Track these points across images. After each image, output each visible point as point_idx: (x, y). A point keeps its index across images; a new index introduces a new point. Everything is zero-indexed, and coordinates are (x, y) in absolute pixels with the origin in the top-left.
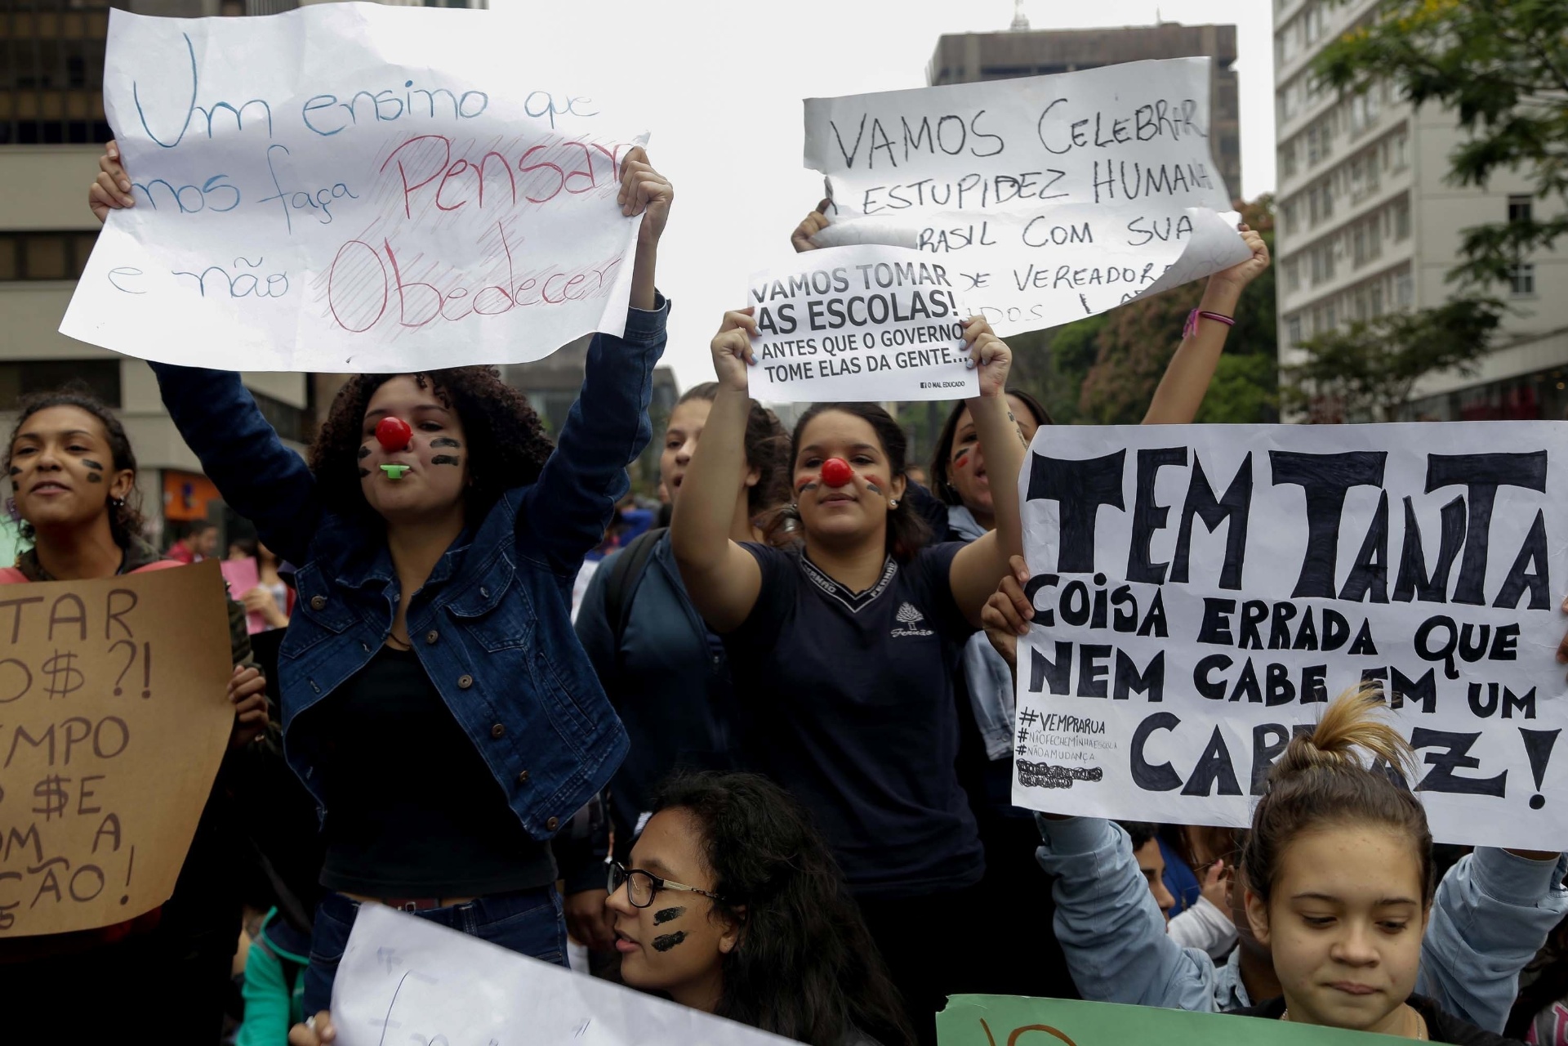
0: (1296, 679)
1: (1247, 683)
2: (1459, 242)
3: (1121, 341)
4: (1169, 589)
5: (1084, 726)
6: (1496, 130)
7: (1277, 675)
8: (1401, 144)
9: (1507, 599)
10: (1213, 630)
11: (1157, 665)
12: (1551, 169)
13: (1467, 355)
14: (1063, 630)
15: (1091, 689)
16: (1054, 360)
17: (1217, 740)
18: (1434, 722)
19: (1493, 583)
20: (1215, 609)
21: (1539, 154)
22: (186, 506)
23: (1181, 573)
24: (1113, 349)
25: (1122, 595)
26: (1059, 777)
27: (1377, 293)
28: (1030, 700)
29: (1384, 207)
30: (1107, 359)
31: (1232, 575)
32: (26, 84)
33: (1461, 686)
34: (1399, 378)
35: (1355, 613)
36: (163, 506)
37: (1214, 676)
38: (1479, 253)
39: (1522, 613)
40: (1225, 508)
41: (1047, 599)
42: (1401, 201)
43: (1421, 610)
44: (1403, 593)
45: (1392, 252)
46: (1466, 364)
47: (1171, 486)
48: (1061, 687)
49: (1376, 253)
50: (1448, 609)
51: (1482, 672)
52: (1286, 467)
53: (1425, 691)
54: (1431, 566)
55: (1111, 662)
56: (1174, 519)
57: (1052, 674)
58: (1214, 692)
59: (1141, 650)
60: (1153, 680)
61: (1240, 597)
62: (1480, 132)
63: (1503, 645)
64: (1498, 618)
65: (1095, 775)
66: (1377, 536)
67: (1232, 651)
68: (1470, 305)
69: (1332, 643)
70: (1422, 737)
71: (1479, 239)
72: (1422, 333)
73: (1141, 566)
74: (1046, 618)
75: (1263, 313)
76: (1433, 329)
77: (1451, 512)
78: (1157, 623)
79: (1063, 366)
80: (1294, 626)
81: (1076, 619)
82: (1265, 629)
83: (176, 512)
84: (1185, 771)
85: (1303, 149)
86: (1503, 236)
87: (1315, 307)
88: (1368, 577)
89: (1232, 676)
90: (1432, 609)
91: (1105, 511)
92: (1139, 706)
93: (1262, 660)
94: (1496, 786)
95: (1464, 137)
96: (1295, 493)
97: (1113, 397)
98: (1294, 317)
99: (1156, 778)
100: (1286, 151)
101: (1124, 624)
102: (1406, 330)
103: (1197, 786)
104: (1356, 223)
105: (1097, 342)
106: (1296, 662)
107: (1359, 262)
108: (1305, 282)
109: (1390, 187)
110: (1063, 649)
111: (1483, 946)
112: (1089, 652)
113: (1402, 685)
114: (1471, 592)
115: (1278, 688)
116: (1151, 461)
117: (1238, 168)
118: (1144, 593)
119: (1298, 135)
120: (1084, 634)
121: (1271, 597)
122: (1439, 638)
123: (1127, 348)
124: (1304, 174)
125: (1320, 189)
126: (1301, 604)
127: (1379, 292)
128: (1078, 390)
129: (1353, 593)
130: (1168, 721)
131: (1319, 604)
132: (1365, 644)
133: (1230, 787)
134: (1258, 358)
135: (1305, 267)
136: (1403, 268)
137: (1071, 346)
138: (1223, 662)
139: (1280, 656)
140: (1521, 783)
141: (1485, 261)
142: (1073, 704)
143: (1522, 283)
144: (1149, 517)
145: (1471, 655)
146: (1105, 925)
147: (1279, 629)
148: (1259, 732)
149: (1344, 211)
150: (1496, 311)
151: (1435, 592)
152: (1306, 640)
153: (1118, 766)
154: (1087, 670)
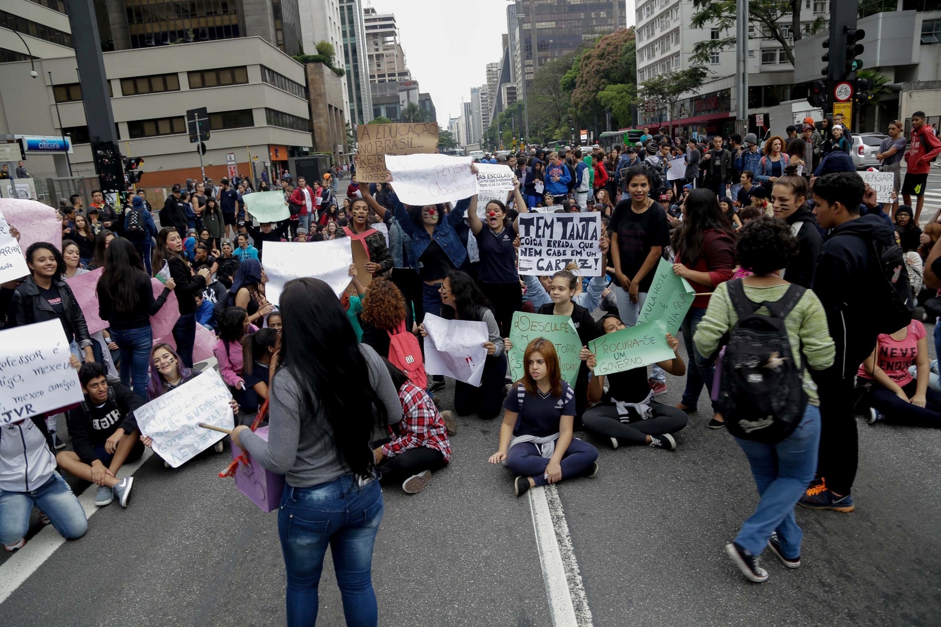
0: (562, 252)
1: (554, 253)
2: (693, 48)
3: (584, 79)
4: (542, 239)
5: (529, 261)
6: (705, 8)
7: (559, 252)
8: (677, 11)
9: (591, 239)
10: (549, 245)
11: (540, 251)
12: (723, 22)
13: (695, 86)
14: (526, 246)
15: (530, 255)
16: (561, 87)
17: (550, 262)
18: (582, 258)
19: (589, 236)
20: (549, 242)
21: (719, 17)
22: (277, 156)
23: (544, 236)
24: (582, 82)
25: (534, 240)
26: (526, 269)
27: (668, 63)
28: (521, 257)
29: (671, 32)
30: (580, 86)
31: (551, 237)
32: (209, 14)
33: (586, 252)
34: (674, 95)
35: (570, 242)
36: (270, 156)
37: (549, 252)
38: (700, 51)
39: (594, 241)
40: (550, 226)
41: (523, 241)
42: (677, 31)
43: (579, 241)
44: (577, 239)
45: (674, 49)
46: (695, 89)
47: (542, 223)
48: (525, 255)
49: (668, 49)
50: (583, 241)
51: (588, 250)
52: (559, 219)
53: (580, 253)
54: (581, 234)
55: (533, 251)
56: (542, 228)
57: (524, 253)
58: (549, 255)
59: (538, 249)
60: (540, 253)
61: (553, 240)
62: (701, 9)
63: (591, 246)
64: (590, 242)
65: (531, 269)
66: (573, 230)
67: (552, 248)
68: (696, 69)
69: (567, 246)
70: (580, 260)
71: (700, 46)
72: (681, 79)
73: (538, 236)
74: (523, 244)
75: (632, 69)
76: (685, 78)
77: (583, 226)
78: (540, 244)
79: (564, 89)
80: (561, 244)
81: (528, 244)
82: (557, 244)
83: (274, 159)
84: (545, 267)
85: (644, 12)
86: (707, 46)
87: (648, 67)
88: (571, 236)
89: (552, 252)
90: (581, 241)
91: (531, 226)
92: (538, 257)
93: (557, 249)
94: (590, 267)
95: (695, 10)
96: (560, 224)
97: (582, 99)
98: (642, 71)
99: (540, 269)
100: (639, 11)
101: (535, 245)
102: (676, 78)
103: (547, 270)
104: (662, 38)
105: (576, 80)
106: (562, 249)
107: (663, 52)
108: (646, 58)
109: (673, 26)
110: (526, 249)
111: (595, 291)
112: (530, 249)
113: (577, 253)
114: (586, 238)
115: (559, 254)
116: (538, 219)
117: (625, 13)
118: (538, 240)
119: (643, 6)
120: (529, 246)
121: (557, 240)
122: (582, 245)
123: (586, 82)
124: (645, 20)
125: (651, 24)
126: (562, 241)
127: (669, 62)
128: (570, 97)
129: (569, 239)
130: (542, 260)
131: (564, 241)
132: (572, 247)
133: (552, 269)
134: (630, 85)
135: (645, 53)
136: (677, 54)
137: (567, 82)
138: (551, 250)
139: (559, 249)
140: (594, 266)
141: (701, 54)
142: (528, 258)
143: (716, 60)
144: (538, 228)
145: (587, 248)
146: (535, 292)
147: (559, 244)
148: (556, 261)
149: (658, 34)
150: (705, 71)
151: (581, 238)
152: (563, 246)
153: (535, 267)
154: (530, 252)
